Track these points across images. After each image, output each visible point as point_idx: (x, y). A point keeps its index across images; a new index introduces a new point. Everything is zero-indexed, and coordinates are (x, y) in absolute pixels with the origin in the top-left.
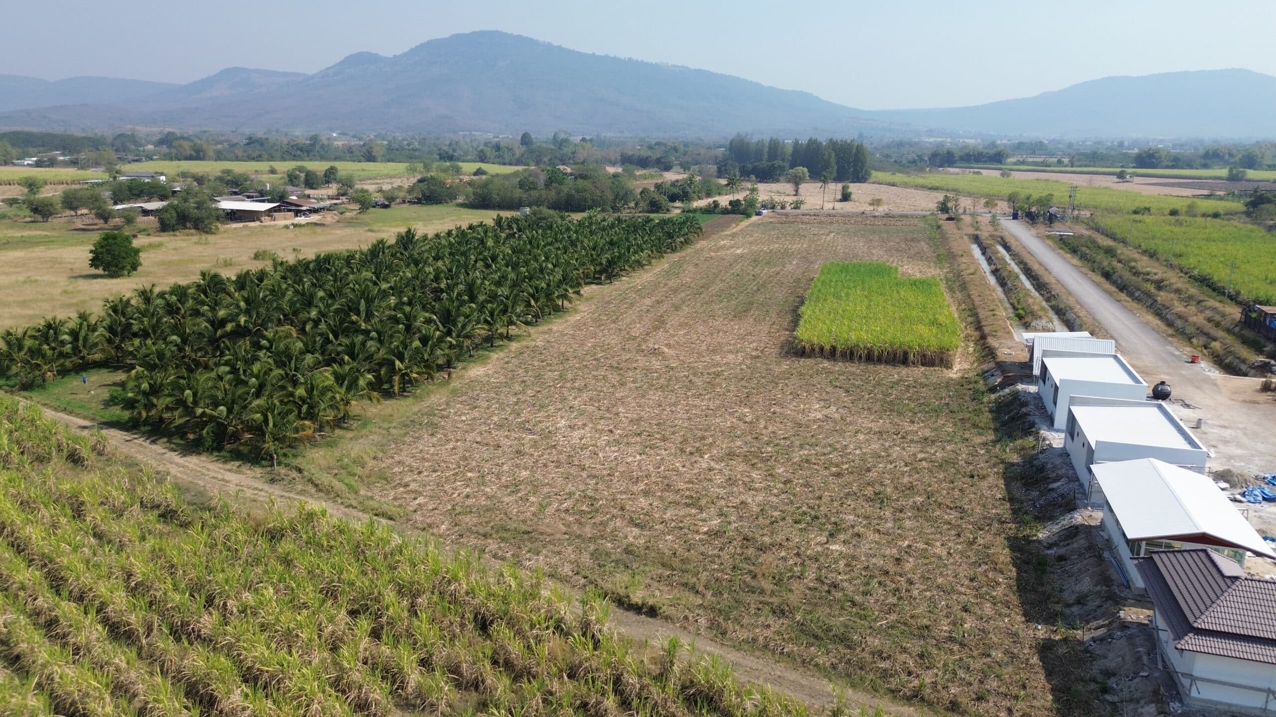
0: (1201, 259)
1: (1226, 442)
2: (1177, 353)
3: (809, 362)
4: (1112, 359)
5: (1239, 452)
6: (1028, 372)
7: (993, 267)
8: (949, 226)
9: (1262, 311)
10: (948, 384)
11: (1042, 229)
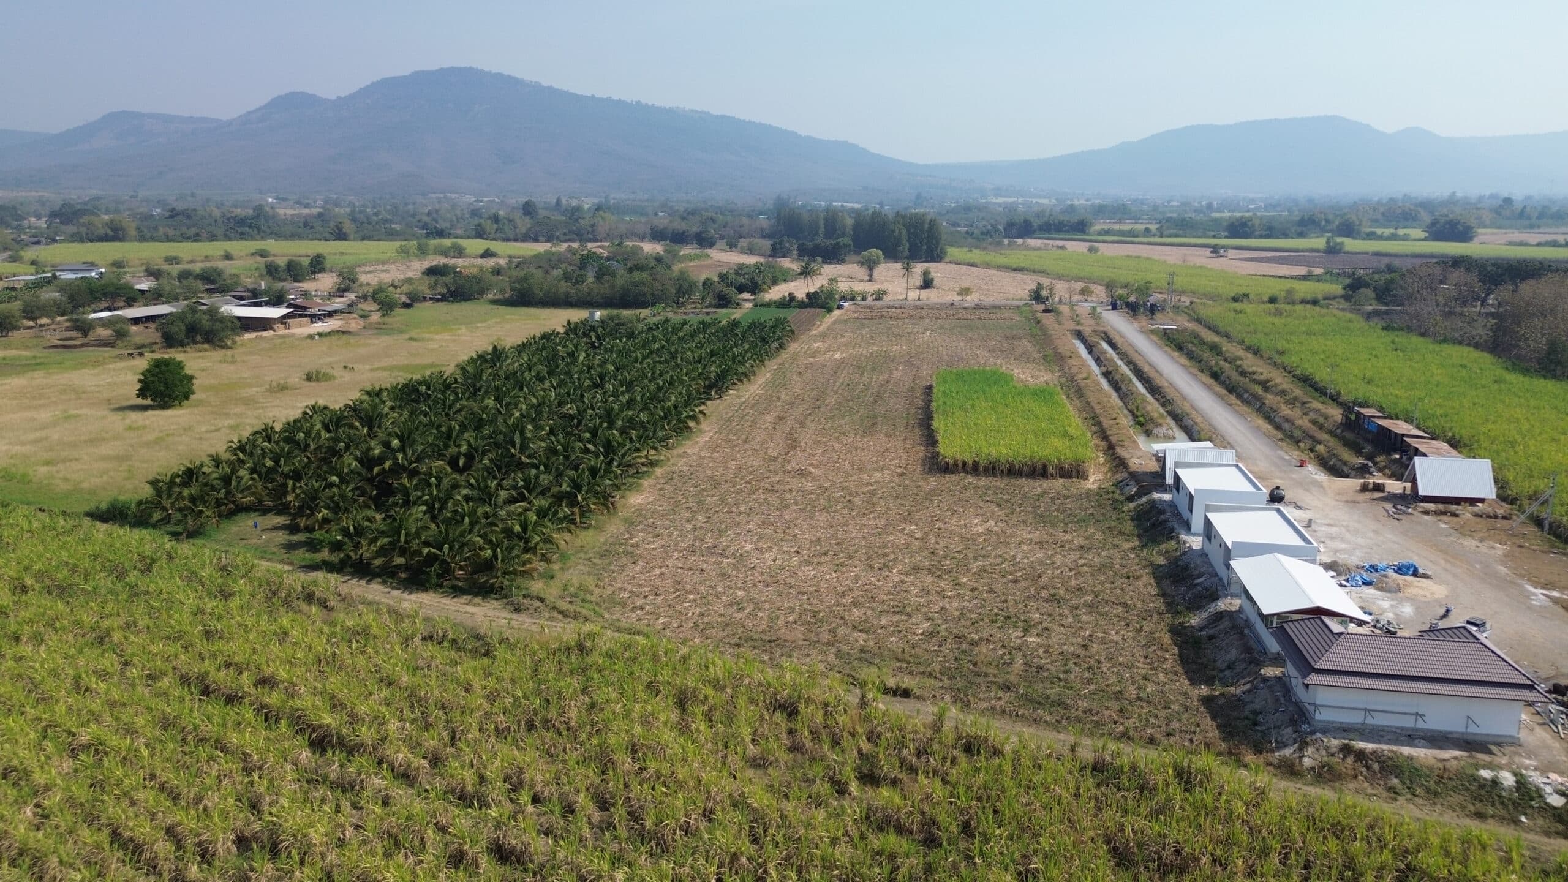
0: (1303, 356)
1: (1332, 538)
2: (1287, 457)
3: (954, 477)
4: (1234, 468)
5: (1343, 546)
6: (1160, 481)
7: (1104, 369)
8: (1047, 320)
9: (1360, 413)
10: (1088, 494)
11: (1144, 321)
